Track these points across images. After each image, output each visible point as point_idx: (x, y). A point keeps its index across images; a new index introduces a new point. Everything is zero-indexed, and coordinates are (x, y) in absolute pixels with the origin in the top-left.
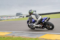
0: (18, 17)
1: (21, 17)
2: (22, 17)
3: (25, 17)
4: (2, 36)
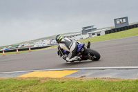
0: (87, 36)
1: (93, 34)
2: (96, 35)
3: (103, 33)
4: (59, 79)
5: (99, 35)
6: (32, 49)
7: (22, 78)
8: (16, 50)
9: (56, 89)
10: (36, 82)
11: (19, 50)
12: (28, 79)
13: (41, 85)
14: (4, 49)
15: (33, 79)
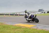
0: (40, 13)
2: (44, 13)
5: (45, 13)
6: (19, 15)
7: (15, 25)
8: (14, 15)
9: (27, 31)
10: (20, 27)
11: (15, 15)
12: (17, 26)
13: (22, 29)
14: (10, 14)
15: (19, 26)
